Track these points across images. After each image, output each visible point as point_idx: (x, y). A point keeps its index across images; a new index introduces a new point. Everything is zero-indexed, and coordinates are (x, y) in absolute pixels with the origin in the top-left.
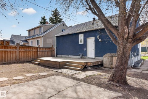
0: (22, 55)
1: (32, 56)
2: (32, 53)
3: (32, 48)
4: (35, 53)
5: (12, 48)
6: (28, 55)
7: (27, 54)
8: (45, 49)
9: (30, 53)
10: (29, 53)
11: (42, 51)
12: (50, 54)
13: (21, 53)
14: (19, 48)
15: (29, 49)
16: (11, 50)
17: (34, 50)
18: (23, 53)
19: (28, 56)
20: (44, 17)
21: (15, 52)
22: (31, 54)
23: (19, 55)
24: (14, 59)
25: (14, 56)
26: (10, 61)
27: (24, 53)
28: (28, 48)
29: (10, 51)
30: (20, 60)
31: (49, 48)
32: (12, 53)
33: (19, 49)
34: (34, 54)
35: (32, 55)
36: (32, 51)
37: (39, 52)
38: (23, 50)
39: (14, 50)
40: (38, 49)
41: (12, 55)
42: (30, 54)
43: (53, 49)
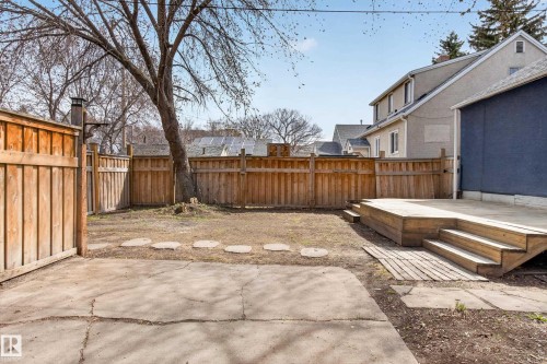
0: (325, 187)
1: (356, 191)
2: (356, 182)
3: (356, 163)
4: (367, 181)
5: (296, 163)
6: (342, 185)
7: (340, 182)
8: (403, 166)
9: (349, 179)
10: (346, 180)
11: (390, 172)
12: (427, 185)
13: (320, 181)
14: (316, 163)
15: (346, 168)
16: (296, 170)
17: (362, 171)
18: (326, 179)
19: (342, 192)
20: (453, 36)
21: (305, 178)
22: (353, 184)
23: (316, 186)
24: (302, 198)
25: (301, 189)
26: (292, 203)
27: (330, 181)
28: (343, 165)
29: (292, 174)
30: (320, 201)
31: (426, 162)
32: (296, 179)
33: (316, 167)
34: (363, 183)
35: (356, 187)
36: (356, 174)
37: (378, 178)
38: (326, 169)
39: (302, 170)
40: (377, 166)
41: (296, 185)
42: (349, 183)
43: (447, 165)
